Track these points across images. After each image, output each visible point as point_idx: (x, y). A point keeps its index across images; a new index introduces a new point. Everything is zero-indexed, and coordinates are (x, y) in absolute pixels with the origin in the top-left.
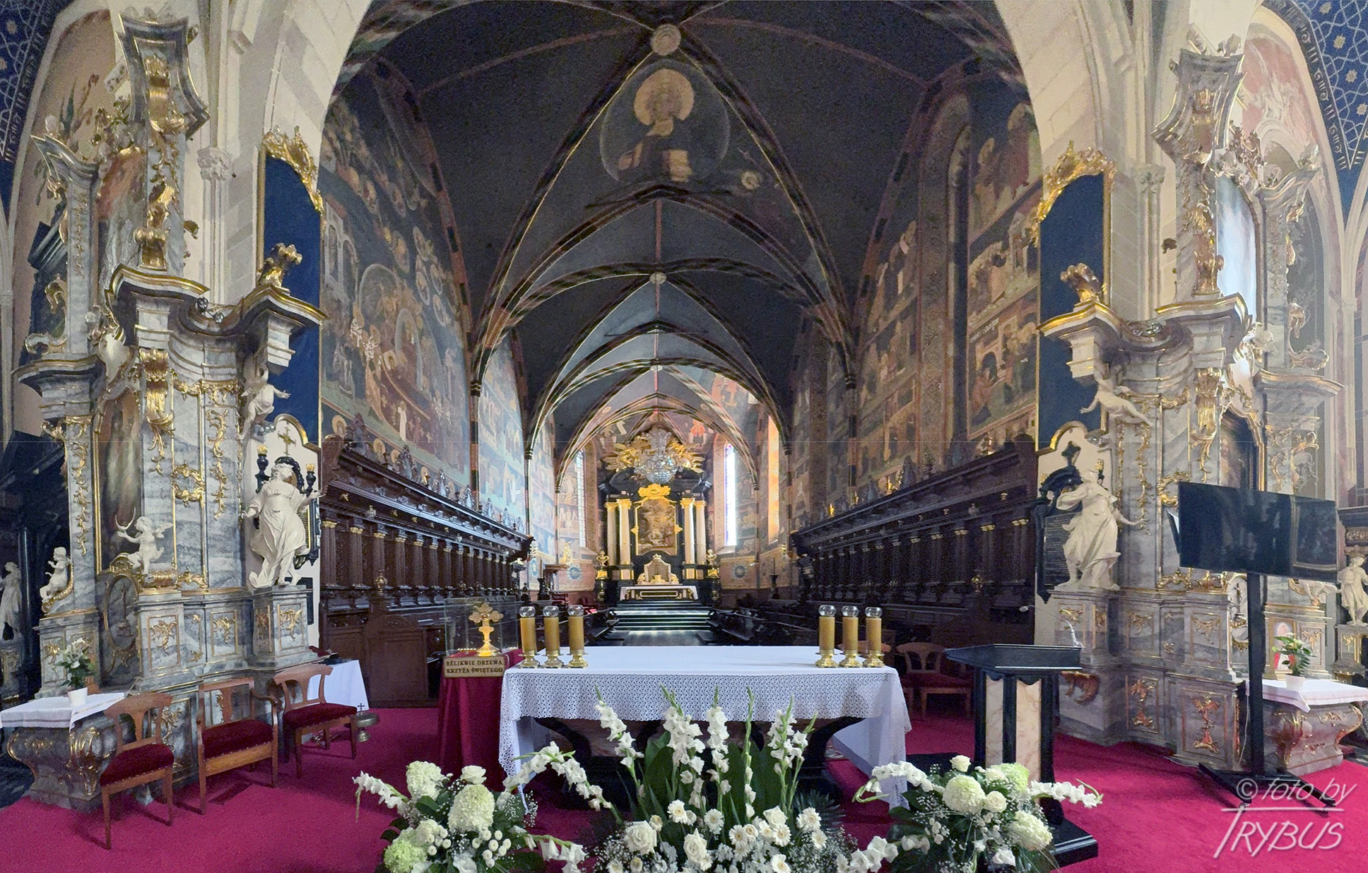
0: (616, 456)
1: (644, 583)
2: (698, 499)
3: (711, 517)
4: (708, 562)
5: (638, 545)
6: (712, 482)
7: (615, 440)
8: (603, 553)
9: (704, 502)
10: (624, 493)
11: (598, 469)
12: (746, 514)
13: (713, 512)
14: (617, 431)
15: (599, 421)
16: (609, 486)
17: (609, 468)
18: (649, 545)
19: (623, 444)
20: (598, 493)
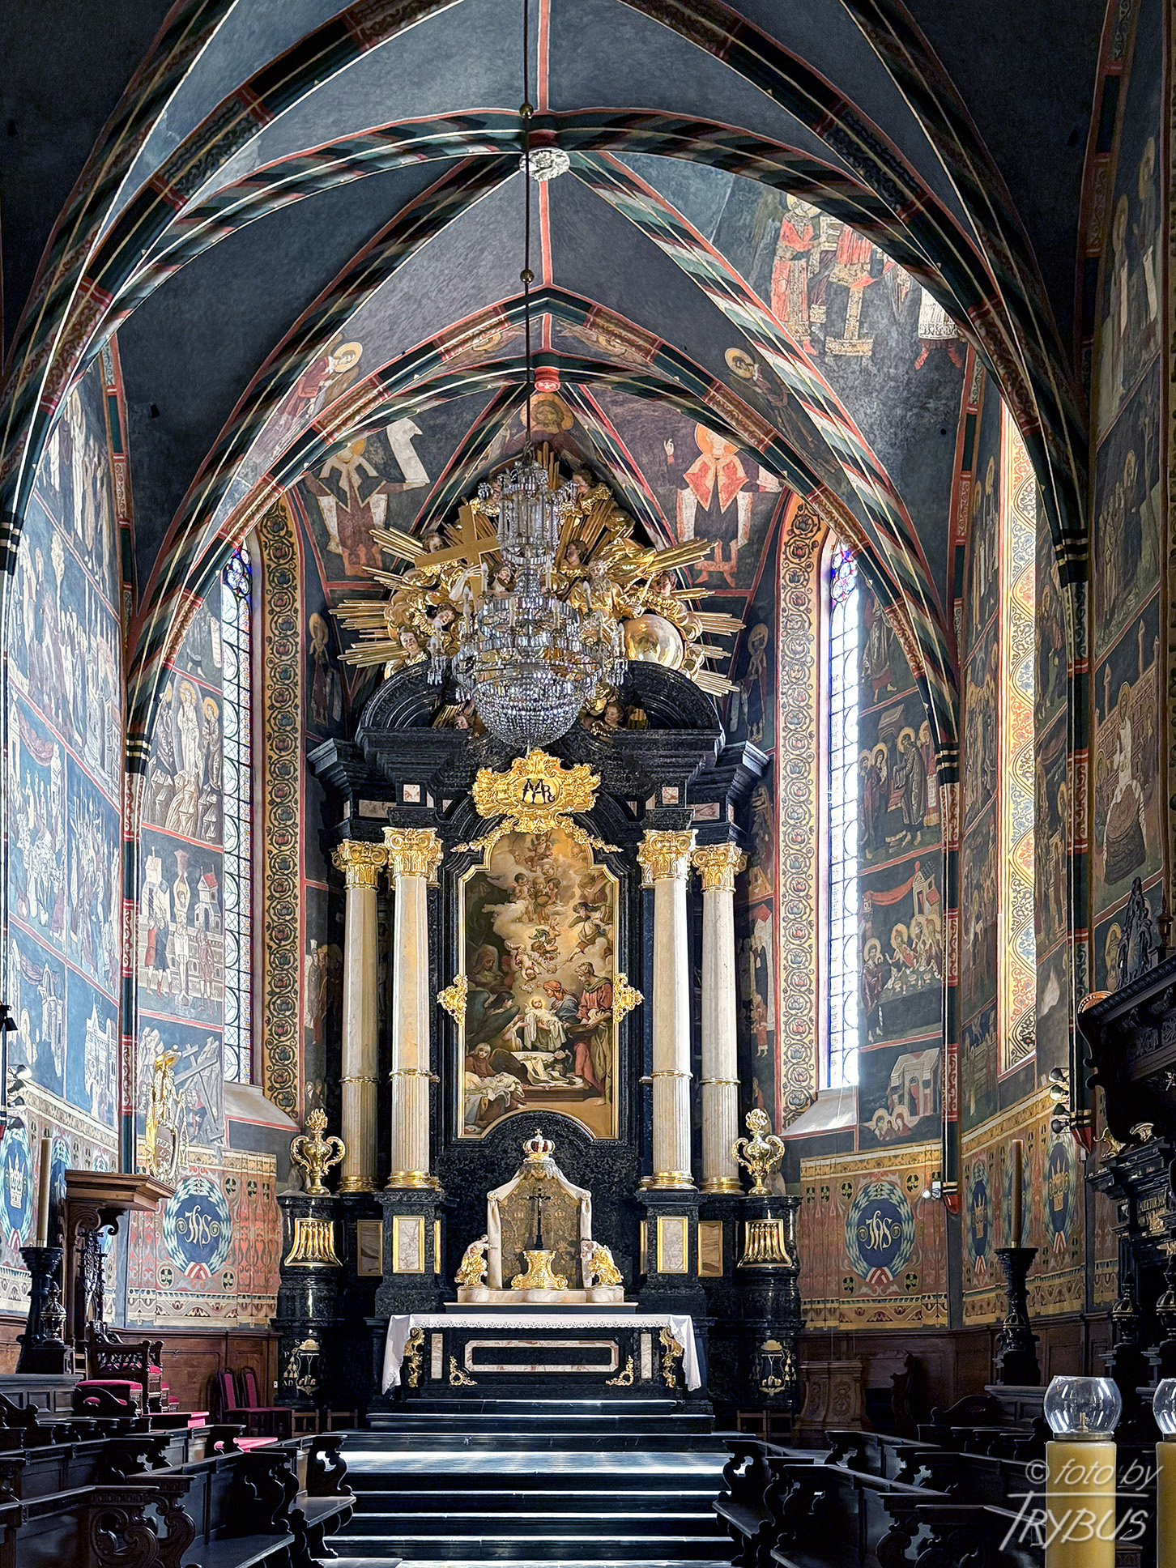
0: (386, 594)
1: (483, 1296)
2: (710, 835)
3: (762, 934)
4: (745, 1179)
5: (465, 1080)
6: (769, 744)
7: (379, 514)
8: (320, 1119)
9: (732, 853)
10: (412, 793)
11: (311, 663)
12: (903, 911)
13: (771, 904)
14: (391, 470)
15: (314, 411)
16: (351, 754)
17: (356, 656)
18: (509, 1080)
19: (416, 533)
20: (310, 792)
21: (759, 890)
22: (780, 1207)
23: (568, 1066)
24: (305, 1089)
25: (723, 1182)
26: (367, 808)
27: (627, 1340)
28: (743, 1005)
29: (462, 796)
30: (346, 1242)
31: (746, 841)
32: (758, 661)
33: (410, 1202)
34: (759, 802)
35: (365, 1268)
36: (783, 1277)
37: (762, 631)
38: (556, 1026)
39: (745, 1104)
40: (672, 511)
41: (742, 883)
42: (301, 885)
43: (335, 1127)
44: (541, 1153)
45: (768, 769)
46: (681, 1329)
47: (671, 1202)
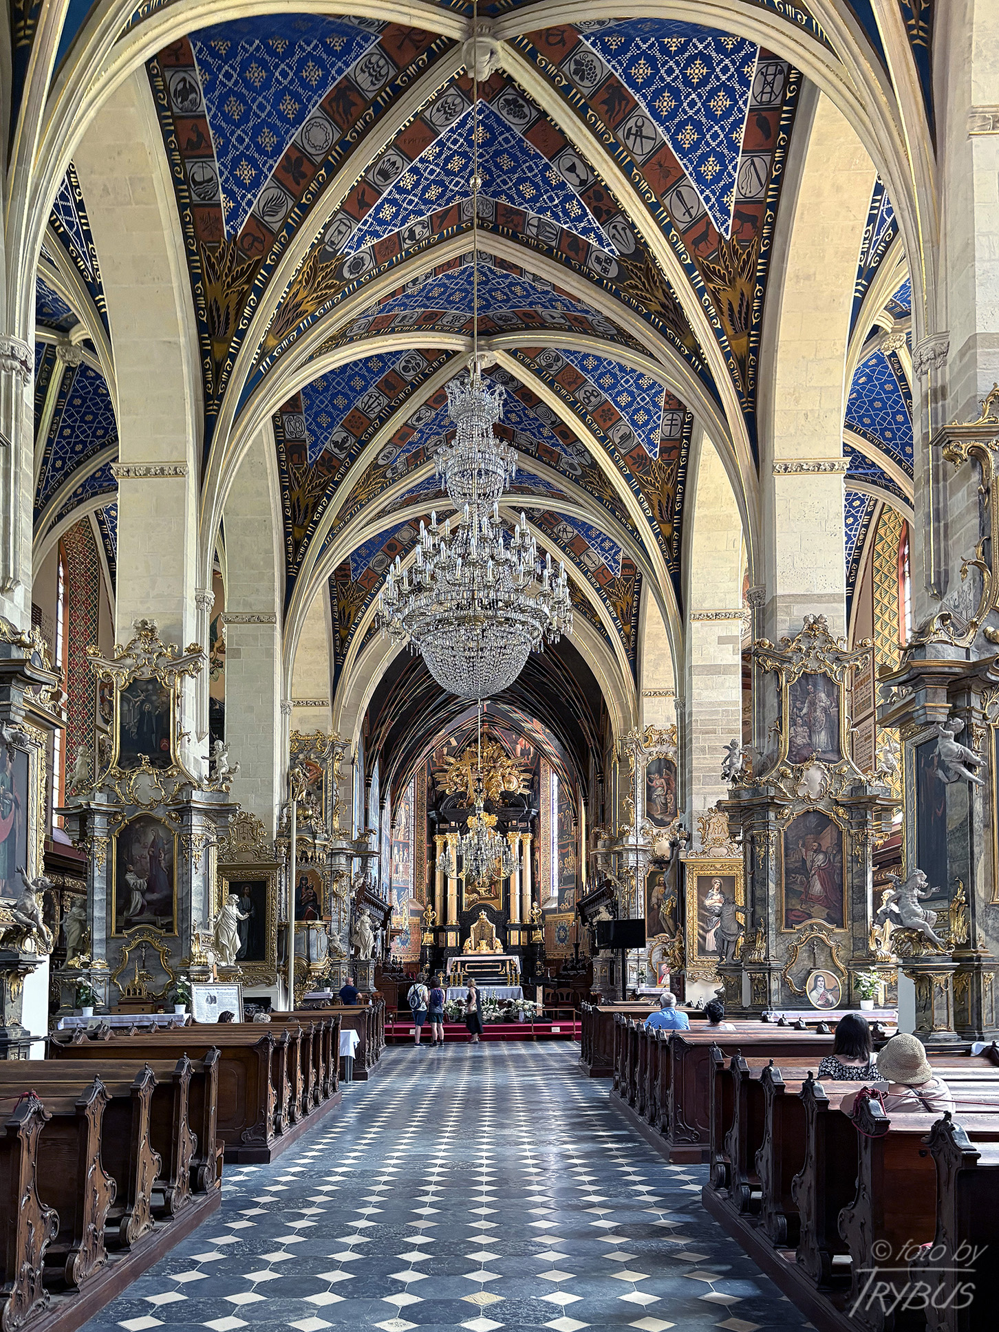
0: (447, 772)
1: (470, 952)
2: (524, 831)
4: (533, 920)
5: (465, 895)
6: (538, 807)
8: (430, 907)
9: (530, 835)
10: (453, 823)
12: (566, 855)
13: (539, 848)
16: (439, 814)
17: (439, 788)
18: (475, 895)
19: (454, 757)
20: (428, 822)
21: (536, 844)
22: (541, 928)
23: (490, 891)
24: (426, 899)
25: (527, 921)
26: (443, 826)
27: (504, 962)
28: (533, 874)
29: (464, 822)
30: (436, 938)
31: (533, 832)
32: (536, 785)
33: (452, 929)
34: (536, 821)
35: (441, 945)
36: (541, 945)
37: (536, 777)
38: (487, 881)
39: (533, 900)
40: (515, 750)
41: (532, 842)
42: (426, 846)
43: (433, 909)
44: (483, 915)
45: (538, 814)
46: (516, 959)
47: (514, 927)
